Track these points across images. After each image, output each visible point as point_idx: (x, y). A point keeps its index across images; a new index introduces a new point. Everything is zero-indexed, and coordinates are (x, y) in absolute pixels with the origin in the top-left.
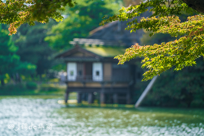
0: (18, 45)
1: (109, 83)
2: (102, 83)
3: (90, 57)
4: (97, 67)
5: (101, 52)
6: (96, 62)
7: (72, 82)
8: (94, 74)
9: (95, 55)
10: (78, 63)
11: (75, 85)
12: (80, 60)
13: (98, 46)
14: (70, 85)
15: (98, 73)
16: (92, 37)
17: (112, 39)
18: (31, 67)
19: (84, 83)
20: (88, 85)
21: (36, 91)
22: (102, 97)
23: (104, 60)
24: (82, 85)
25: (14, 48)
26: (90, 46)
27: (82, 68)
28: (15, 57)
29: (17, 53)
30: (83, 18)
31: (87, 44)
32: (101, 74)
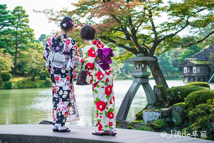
0: (173, 61)
1: (199, 74)
2: (196, 74)
3: (192, 65)
4: (194, 68)
5: (195, 62)
6: (194, 66)
7: (185, 74)
8: (193, 71)
9: (193, 64)
10: (187, 67)
11: (187, 75)
12: (188, 66)
13: (195, 60)
14: (185, 75)
15: (195, 70)
16: (194, 57)
17: (201, 58)
18: (177, 69)
19: (190, 74)
20: (191, 75)
21: (179, 78)
22: (196, 79)
23: (197, 66)
24: (189, 75)
25: (171, 63)
26: (192, 60)
27: (189, 68)
28: (171, 65)
29: (172, 64)
30: (191, 50)
31: (190, 60)
32: (196, 70)
